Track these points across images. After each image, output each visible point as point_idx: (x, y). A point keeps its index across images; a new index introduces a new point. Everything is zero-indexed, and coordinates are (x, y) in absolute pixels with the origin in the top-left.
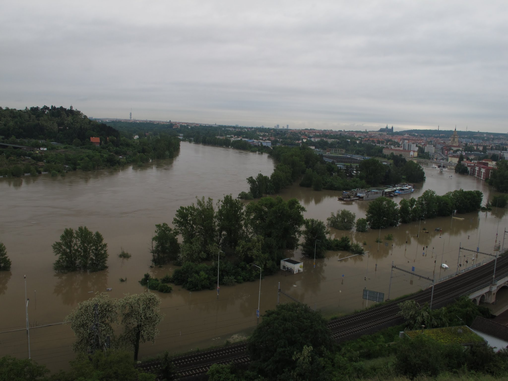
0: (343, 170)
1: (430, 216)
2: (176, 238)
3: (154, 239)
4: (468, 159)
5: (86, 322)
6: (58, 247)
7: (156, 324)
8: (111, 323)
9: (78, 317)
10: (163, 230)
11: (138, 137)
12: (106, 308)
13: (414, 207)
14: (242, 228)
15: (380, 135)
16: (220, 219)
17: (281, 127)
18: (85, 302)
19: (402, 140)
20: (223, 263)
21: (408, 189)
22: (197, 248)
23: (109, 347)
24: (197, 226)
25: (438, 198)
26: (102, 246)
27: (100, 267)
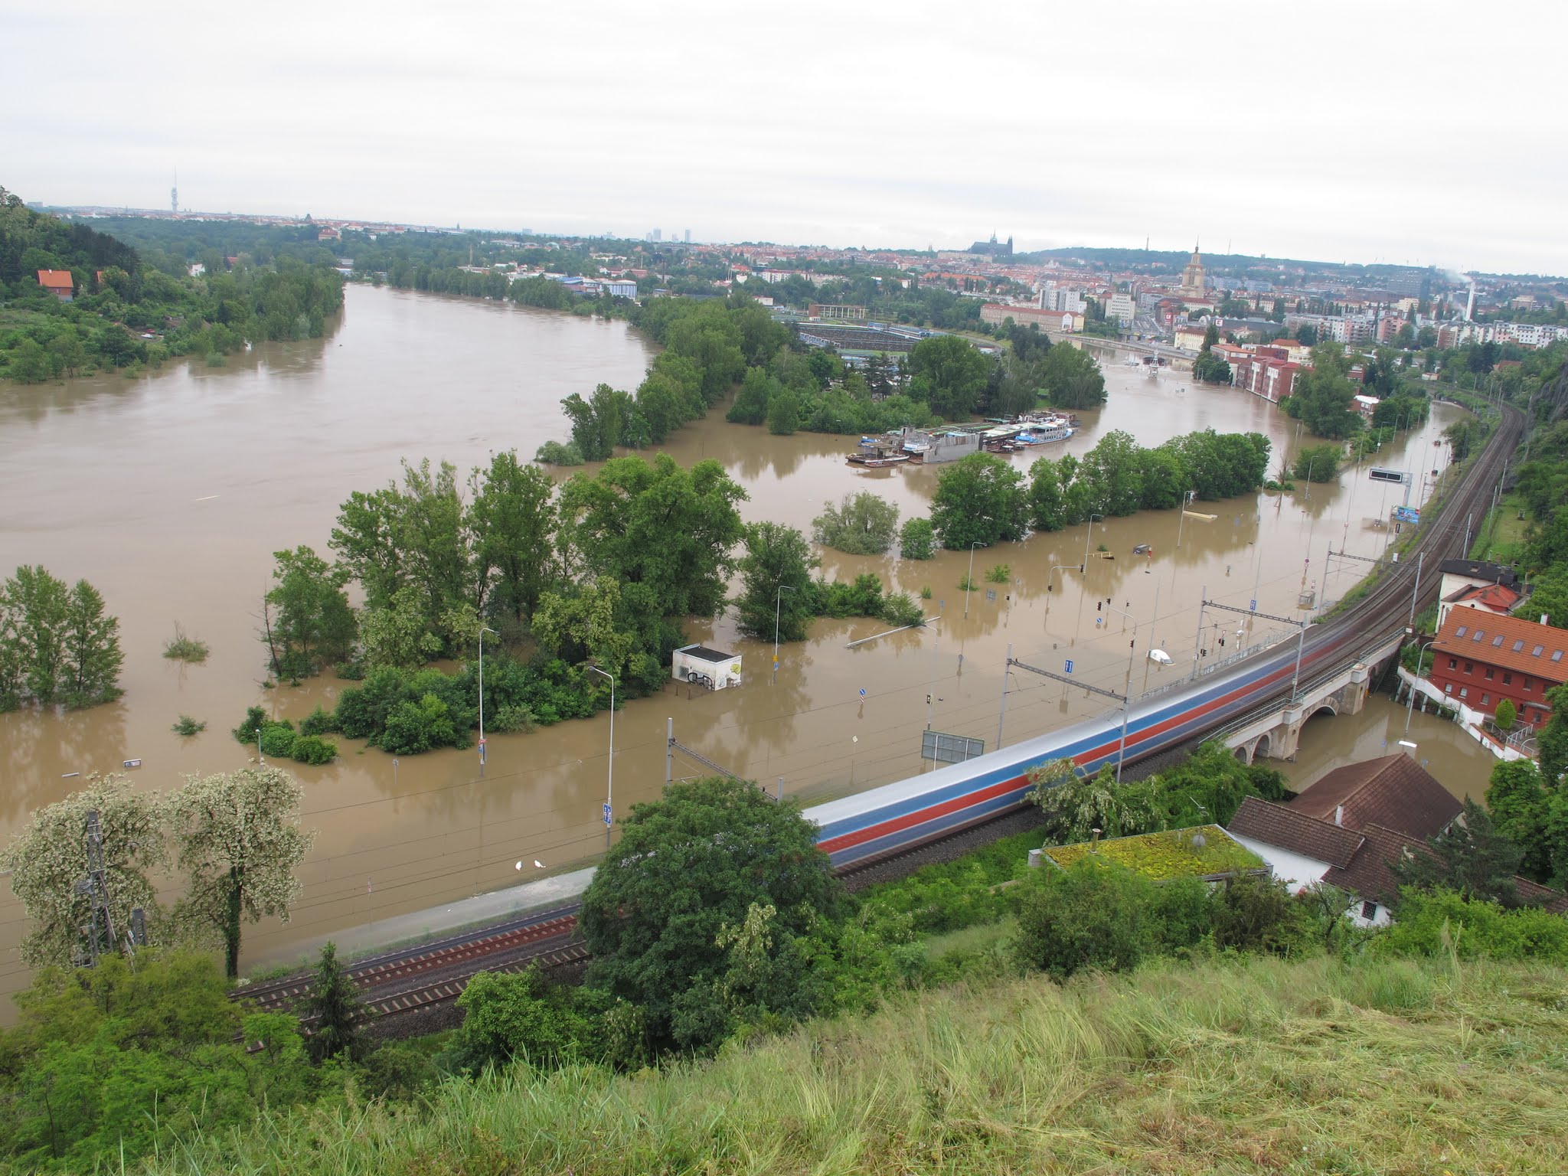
0: (860, 370)
1: (1118, 508)
2: (341, 591)
3: (270, 598)
4: (1231, 339)
5: (61, 870)
7: (291, 861)
8: (145, 867)
9: (34, 855)
10: (298, 568)
11: (203, 270)
12: (126, 823)
13: (1071, 483)
14: (551, 556)
15: (975, 262)
16: (481, 530)
17: (666, 238)
18: (53, 806)
19: (1038, 279)
20: (494, 665)
21: (1055, 429)
22: (410, 620)
23: (144, 943)
24: (408, 551)
25: (1143, 454)
26: (102, 625)
27: (99, 692)
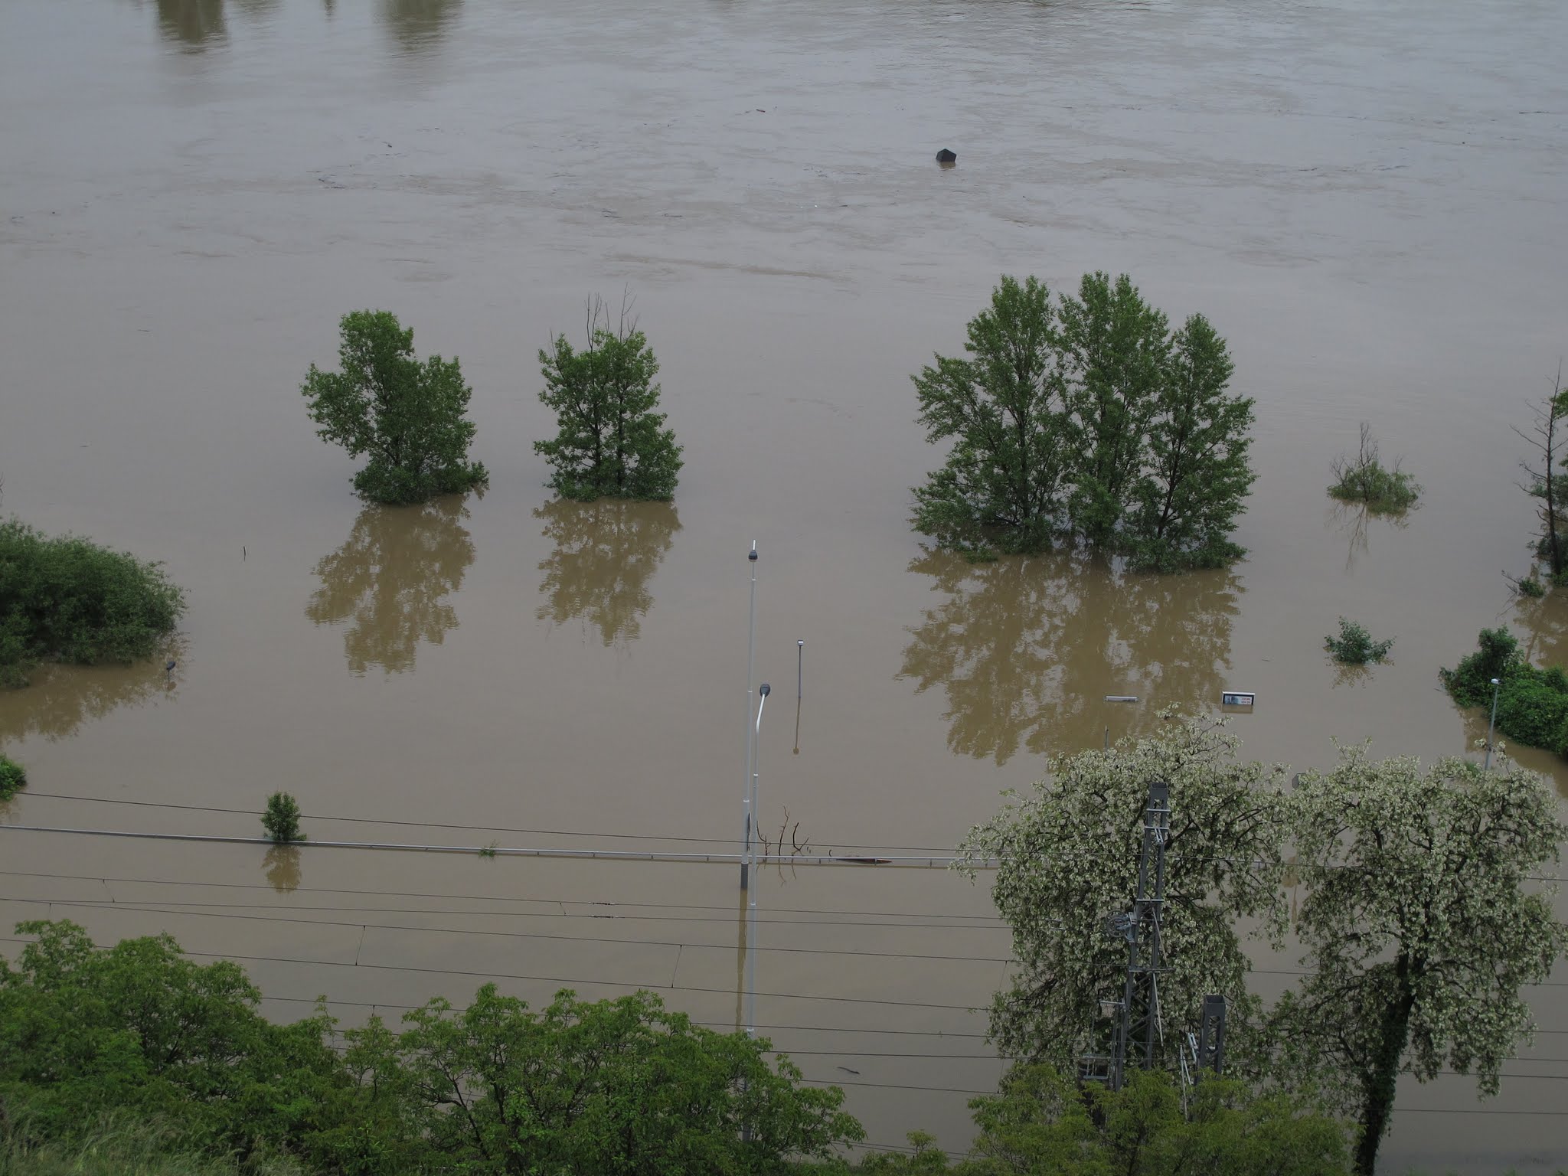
5: (1085, 882)
6: (948, 391)
8: (1235, 913)
9: (1042, 841)
12: (1215, 818)
18: (1088, 755)
26: (1221, 411)
27: (1195, 544)
